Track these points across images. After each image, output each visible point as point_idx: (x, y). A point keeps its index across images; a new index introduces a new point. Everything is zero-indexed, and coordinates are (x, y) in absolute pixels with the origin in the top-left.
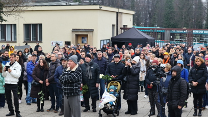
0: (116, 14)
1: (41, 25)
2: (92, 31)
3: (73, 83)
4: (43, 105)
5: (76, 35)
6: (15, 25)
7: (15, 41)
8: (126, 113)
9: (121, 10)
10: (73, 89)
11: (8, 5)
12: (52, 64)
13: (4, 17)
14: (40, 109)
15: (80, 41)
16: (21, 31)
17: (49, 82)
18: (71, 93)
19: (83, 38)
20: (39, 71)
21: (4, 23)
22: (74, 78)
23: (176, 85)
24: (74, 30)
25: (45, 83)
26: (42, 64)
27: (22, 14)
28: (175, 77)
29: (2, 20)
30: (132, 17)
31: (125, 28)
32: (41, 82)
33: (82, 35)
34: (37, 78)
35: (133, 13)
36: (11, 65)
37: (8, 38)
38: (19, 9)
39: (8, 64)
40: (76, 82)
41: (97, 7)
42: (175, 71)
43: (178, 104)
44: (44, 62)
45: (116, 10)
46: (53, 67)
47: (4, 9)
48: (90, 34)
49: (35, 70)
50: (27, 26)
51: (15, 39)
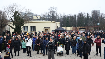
1: (35, 26)
2: (49, 28)
3: (52, 46)
4: (38, 52)
6: (28, 26)
7: (28, 31)
8: (66, 54)
9: (57, 22)
10: (52, 49)
11: (26, 21)
12: (41, 39)
13: (25, 24)
14: (38, 53)
15: (46, 31)
17: (40, 44)
18: (51, 50)
20: (37, 41)
21: (25, 26)
22: (52, 45)
23: (86, 46)
24: (44, 28)
25: (39, 45)
26: (38, 39)
27: (30, 23)
28: (85, 43)
29: (24, 25)
30: (59, 24)
31: (58, 27)
32: (38, 44)
33: (47, 29)
34: (36, 43)
35: (60, 23)
36: (28, 39)
37: (26, 30)
38: (29, 22)
39: (27, 39)
40: (53, 46)
41: (51, 21)
42: (85, 41)
43: (87, 53)
44: (38, 38)
45: (56, 22)
46: (42, 40)
47: (25, 22)
48: (49, 29)
49: (36, 41)
50: (31, 27)
51: (28, 30)
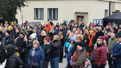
0: (109, 3)
5: (77, 16)
7: (43, 19)
15: (80, 20)
16: (46, 13)
19: (82, 18)
33: (81, 16)
37: (39, 17)
